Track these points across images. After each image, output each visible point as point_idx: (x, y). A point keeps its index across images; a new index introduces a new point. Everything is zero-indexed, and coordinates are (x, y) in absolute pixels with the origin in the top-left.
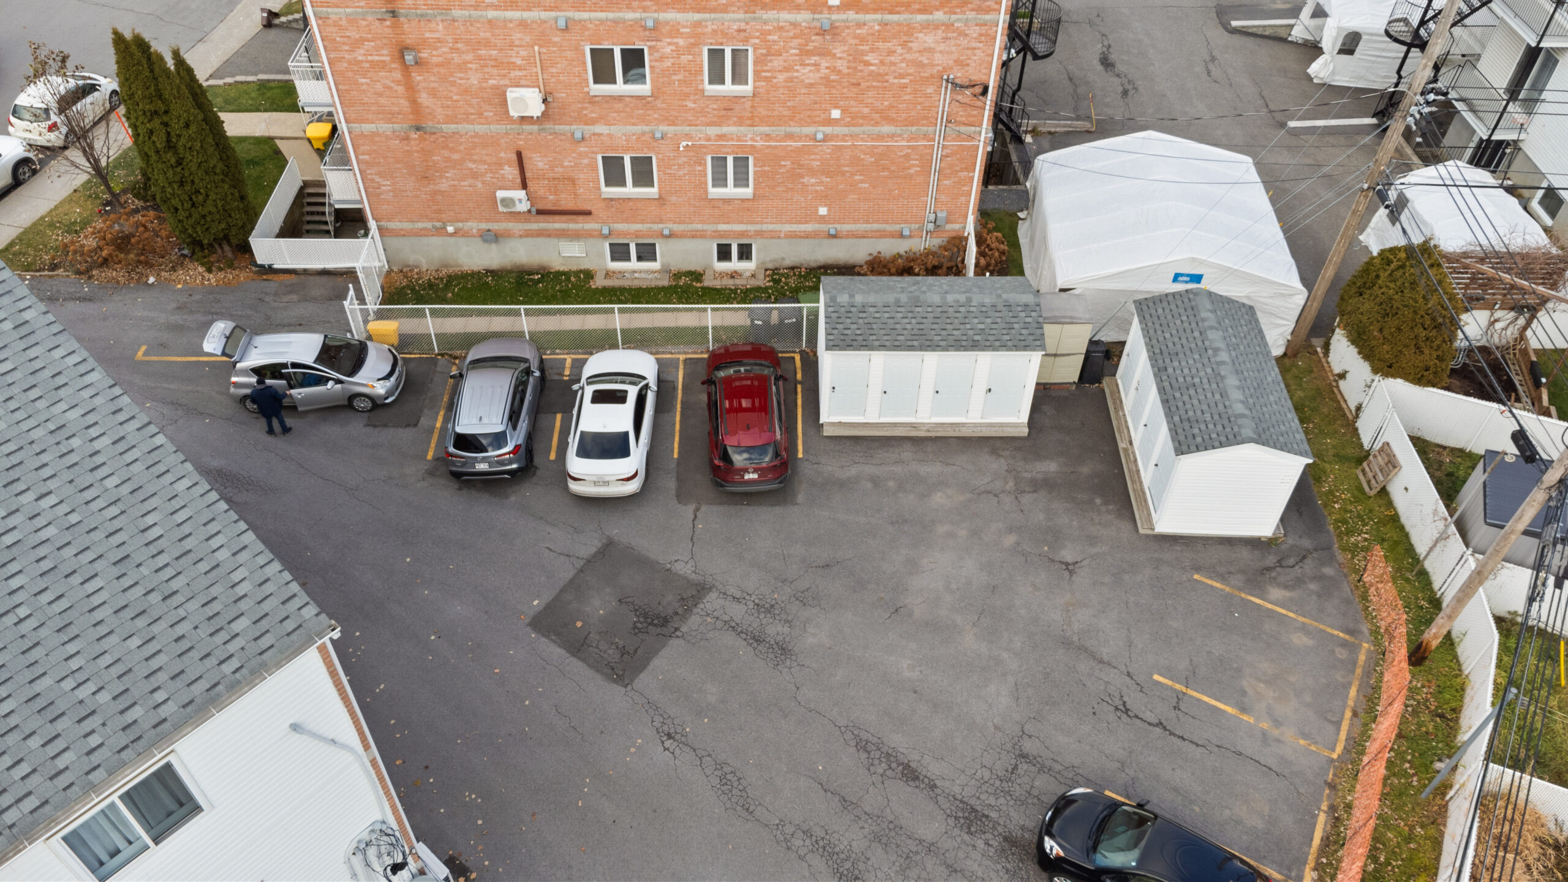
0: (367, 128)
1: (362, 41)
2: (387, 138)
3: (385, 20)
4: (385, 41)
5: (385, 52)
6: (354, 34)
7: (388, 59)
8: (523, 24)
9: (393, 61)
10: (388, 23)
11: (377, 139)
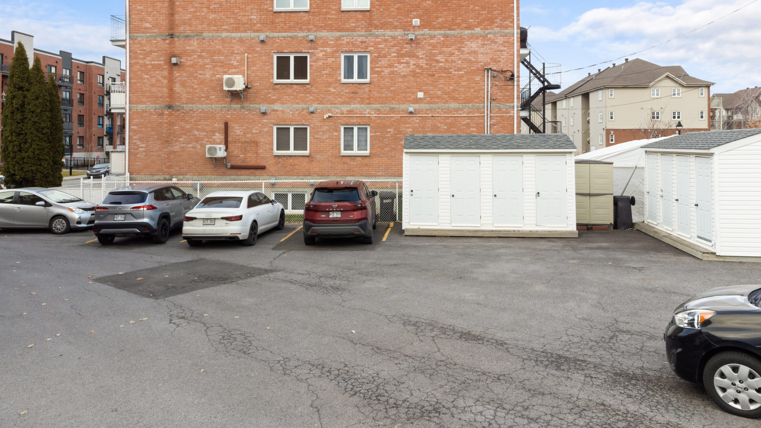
0: (141, 107)
1: (151, 52)
2: (151, 114)
3: (166, 40)
4: (163, 52)
5: (162, 58)
6: (147, 49)
7: (162, 63)
8: (241, 41)
9: (165, 64)
10: (168, 41)
11: (144, 115)
